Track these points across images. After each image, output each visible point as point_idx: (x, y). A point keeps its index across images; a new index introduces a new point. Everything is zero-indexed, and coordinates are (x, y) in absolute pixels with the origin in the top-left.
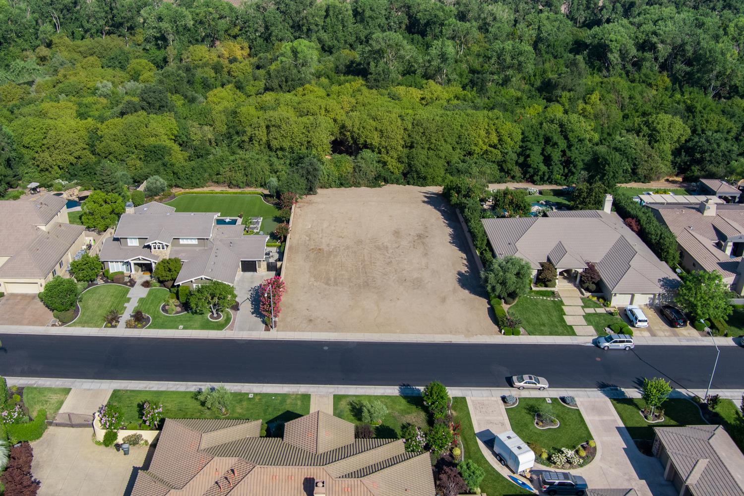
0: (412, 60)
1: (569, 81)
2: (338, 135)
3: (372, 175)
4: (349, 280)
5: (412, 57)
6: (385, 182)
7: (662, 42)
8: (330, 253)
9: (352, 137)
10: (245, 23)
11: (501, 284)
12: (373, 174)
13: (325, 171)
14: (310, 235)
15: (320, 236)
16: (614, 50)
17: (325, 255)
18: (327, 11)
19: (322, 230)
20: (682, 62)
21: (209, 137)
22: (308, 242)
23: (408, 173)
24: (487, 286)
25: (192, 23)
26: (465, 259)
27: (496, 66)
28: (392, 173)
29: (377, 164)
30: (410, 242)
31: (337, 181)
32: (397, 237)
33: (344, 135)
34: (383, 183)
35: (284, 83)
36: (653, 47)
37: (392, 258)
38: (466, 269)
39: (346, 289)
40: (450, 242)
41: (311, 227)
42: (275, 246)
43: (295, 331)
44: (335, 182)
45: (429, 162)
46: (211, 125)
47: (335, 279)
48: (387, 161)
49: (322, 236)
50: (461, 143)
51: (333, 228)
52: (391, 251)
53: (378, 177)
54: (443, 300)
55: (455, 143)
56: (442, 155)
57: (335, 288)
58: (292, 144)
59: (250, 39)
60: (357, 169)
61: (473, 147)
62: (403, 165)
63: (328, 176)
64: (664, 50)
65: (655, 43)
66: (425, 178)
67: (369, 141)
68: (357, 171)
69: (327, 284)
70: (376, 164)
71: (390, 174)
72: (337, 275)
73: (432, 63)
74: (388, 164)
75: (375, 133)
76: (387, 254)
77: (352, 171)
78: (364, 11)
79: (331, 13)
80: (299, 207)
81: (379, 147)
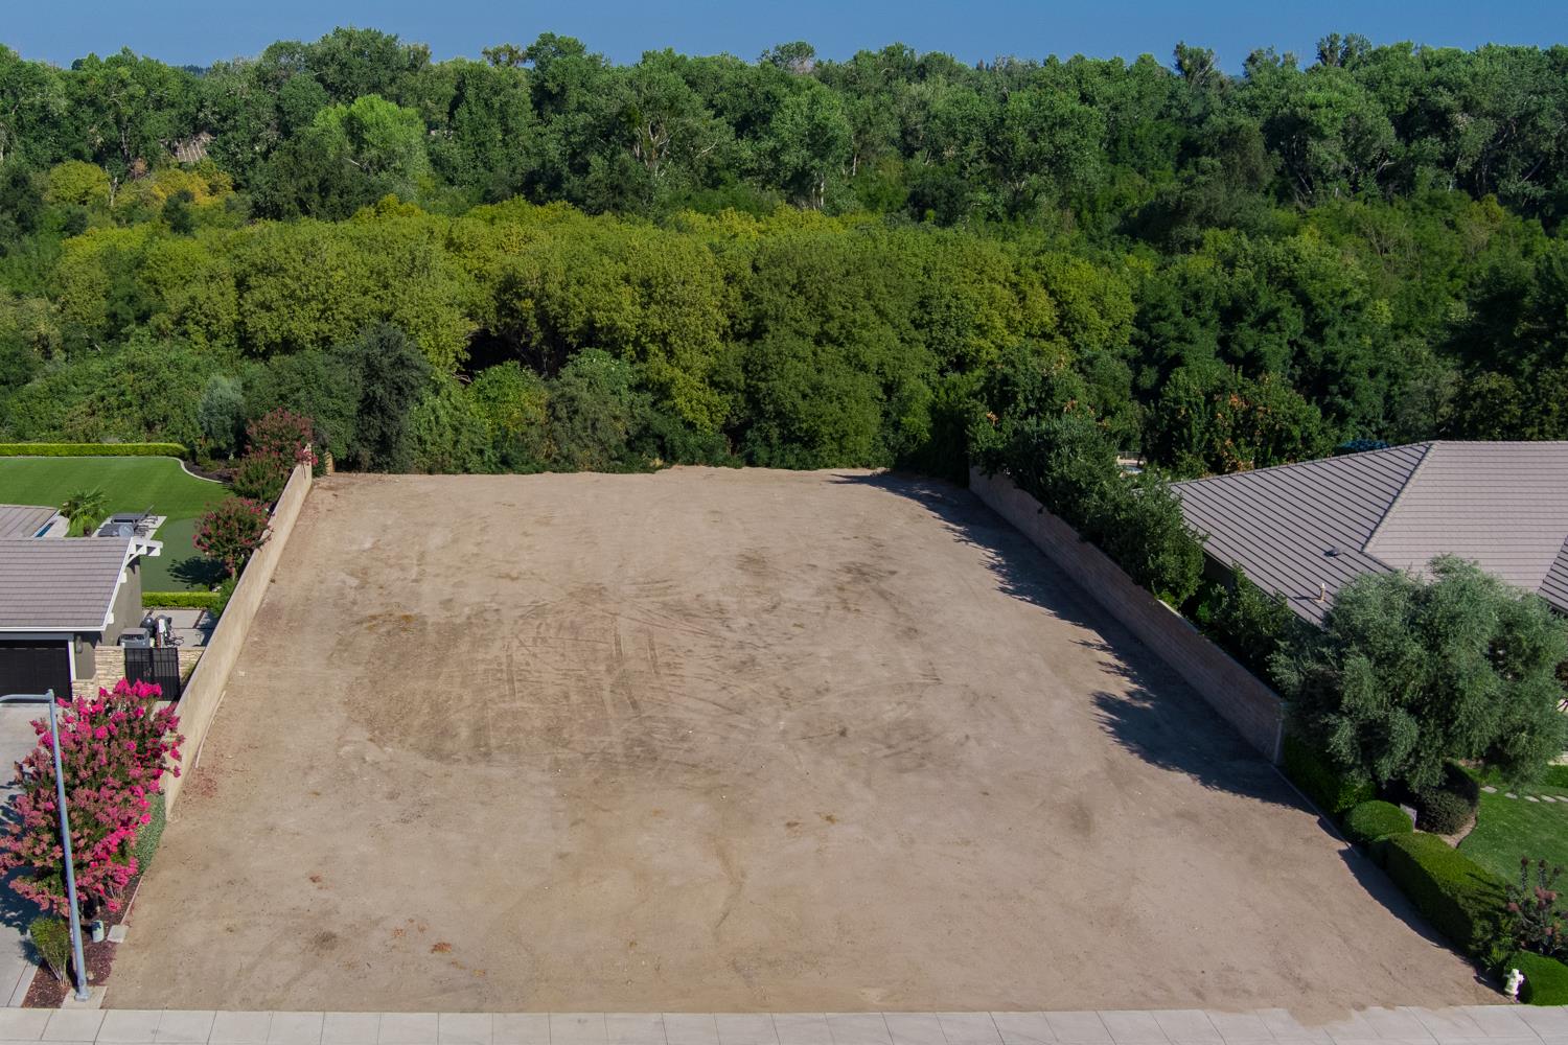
0: (718, 160)
1: (1222, 196)
2: (492, 317)
3: (616, 431)
4: (553, 733)
5: (717, 150)
6: (663, 456)
7: (1467, 107)
8: (452, 634)
9: (543, 318)
10: (224, 119)
11: (1413, 709)
12: (619, 425)
13: (442, 413)
14: (365, 571)
15: (414, 572)
16: (1327, 131)
17: (432, 637)
18: (460, 87)
19: (422, 556)
20: (1524, 173)
21: (43, 329)
22: (351, 595)
23: (747, 424)
24: (1329, 730)
25: (64, 103)
26: (1103, 648)
27: (984, 165)
28: (690, 425)
29: (633, 395)
30: (820, 592)
31: (489, 452)
32: (758, 574)
33: (514, 313)
34: (658, 462)
35: (316, 197)
36: (1439, 122)
37: (756, 648)
38: (1127, 684)
39: (535, 776)
40: (1003, 590)
41: (375, 547)
42: (191, 604)
43: (218, 1004)
44: (481, 452)
45: (826, 379)
46: (54, 299)
47: (479, 731)
48: (672, 380)
49: (422, 573)
50: (931, 322)
51: (471, 548)
52: (742, 622)
53: (639, 437)
54: (1080, 819)
55: (909, 325)
56: (871, 356)
57: (481, 769)
58: (325, 327)
59: (237, 164)
60: (562, 410)
61: (974, 341)
62: (730, 397)
63: (456, 430)
64: (1473, 132)
65: (1448, 110)
66: (810, 441)
67: (601, 318)
68: (563, 413)
69: (435, 753)
70: (628, 396)
71: (681, 427)
72: (490, 714)
73: (785, 158)
74: (674, 391)
75: (626, 290)
76: (725, 633)
77: (542, 419)
78: (563, 89)
79: (470, 92)
80: (331, 488)
81: (638, 338)
